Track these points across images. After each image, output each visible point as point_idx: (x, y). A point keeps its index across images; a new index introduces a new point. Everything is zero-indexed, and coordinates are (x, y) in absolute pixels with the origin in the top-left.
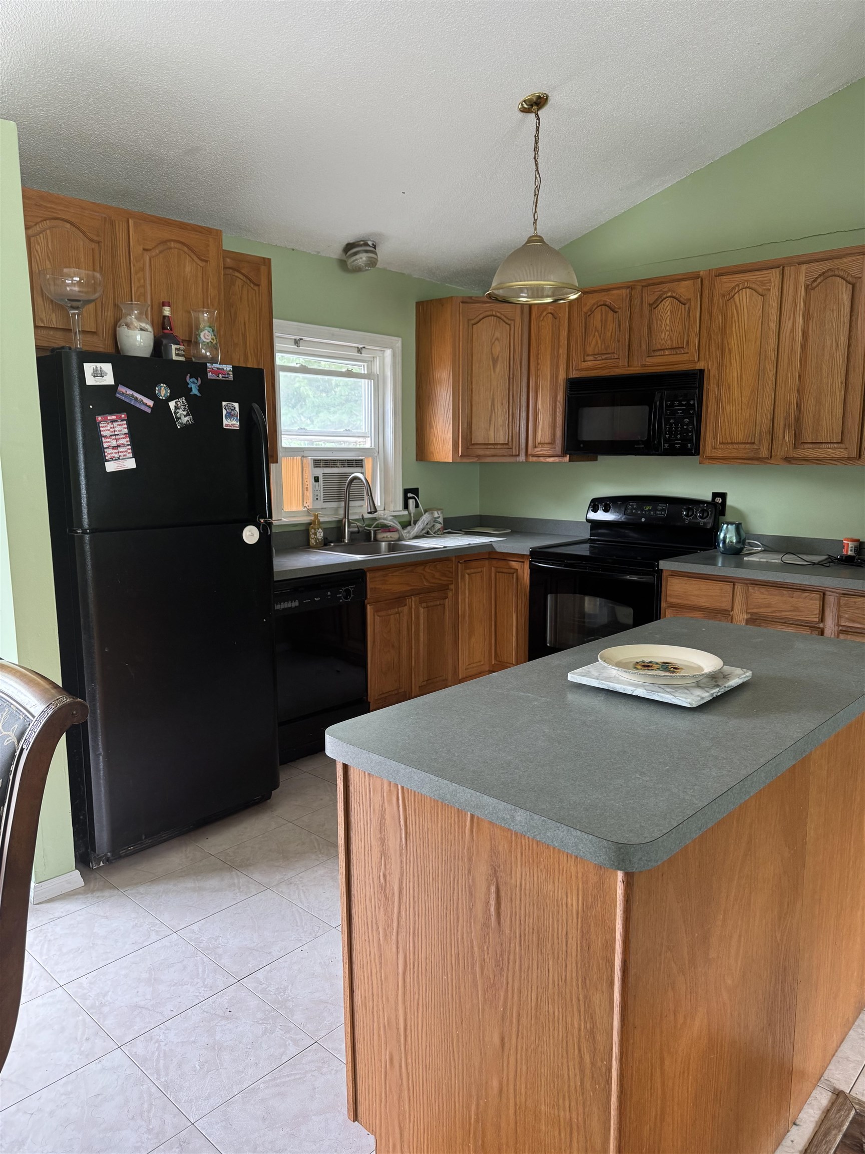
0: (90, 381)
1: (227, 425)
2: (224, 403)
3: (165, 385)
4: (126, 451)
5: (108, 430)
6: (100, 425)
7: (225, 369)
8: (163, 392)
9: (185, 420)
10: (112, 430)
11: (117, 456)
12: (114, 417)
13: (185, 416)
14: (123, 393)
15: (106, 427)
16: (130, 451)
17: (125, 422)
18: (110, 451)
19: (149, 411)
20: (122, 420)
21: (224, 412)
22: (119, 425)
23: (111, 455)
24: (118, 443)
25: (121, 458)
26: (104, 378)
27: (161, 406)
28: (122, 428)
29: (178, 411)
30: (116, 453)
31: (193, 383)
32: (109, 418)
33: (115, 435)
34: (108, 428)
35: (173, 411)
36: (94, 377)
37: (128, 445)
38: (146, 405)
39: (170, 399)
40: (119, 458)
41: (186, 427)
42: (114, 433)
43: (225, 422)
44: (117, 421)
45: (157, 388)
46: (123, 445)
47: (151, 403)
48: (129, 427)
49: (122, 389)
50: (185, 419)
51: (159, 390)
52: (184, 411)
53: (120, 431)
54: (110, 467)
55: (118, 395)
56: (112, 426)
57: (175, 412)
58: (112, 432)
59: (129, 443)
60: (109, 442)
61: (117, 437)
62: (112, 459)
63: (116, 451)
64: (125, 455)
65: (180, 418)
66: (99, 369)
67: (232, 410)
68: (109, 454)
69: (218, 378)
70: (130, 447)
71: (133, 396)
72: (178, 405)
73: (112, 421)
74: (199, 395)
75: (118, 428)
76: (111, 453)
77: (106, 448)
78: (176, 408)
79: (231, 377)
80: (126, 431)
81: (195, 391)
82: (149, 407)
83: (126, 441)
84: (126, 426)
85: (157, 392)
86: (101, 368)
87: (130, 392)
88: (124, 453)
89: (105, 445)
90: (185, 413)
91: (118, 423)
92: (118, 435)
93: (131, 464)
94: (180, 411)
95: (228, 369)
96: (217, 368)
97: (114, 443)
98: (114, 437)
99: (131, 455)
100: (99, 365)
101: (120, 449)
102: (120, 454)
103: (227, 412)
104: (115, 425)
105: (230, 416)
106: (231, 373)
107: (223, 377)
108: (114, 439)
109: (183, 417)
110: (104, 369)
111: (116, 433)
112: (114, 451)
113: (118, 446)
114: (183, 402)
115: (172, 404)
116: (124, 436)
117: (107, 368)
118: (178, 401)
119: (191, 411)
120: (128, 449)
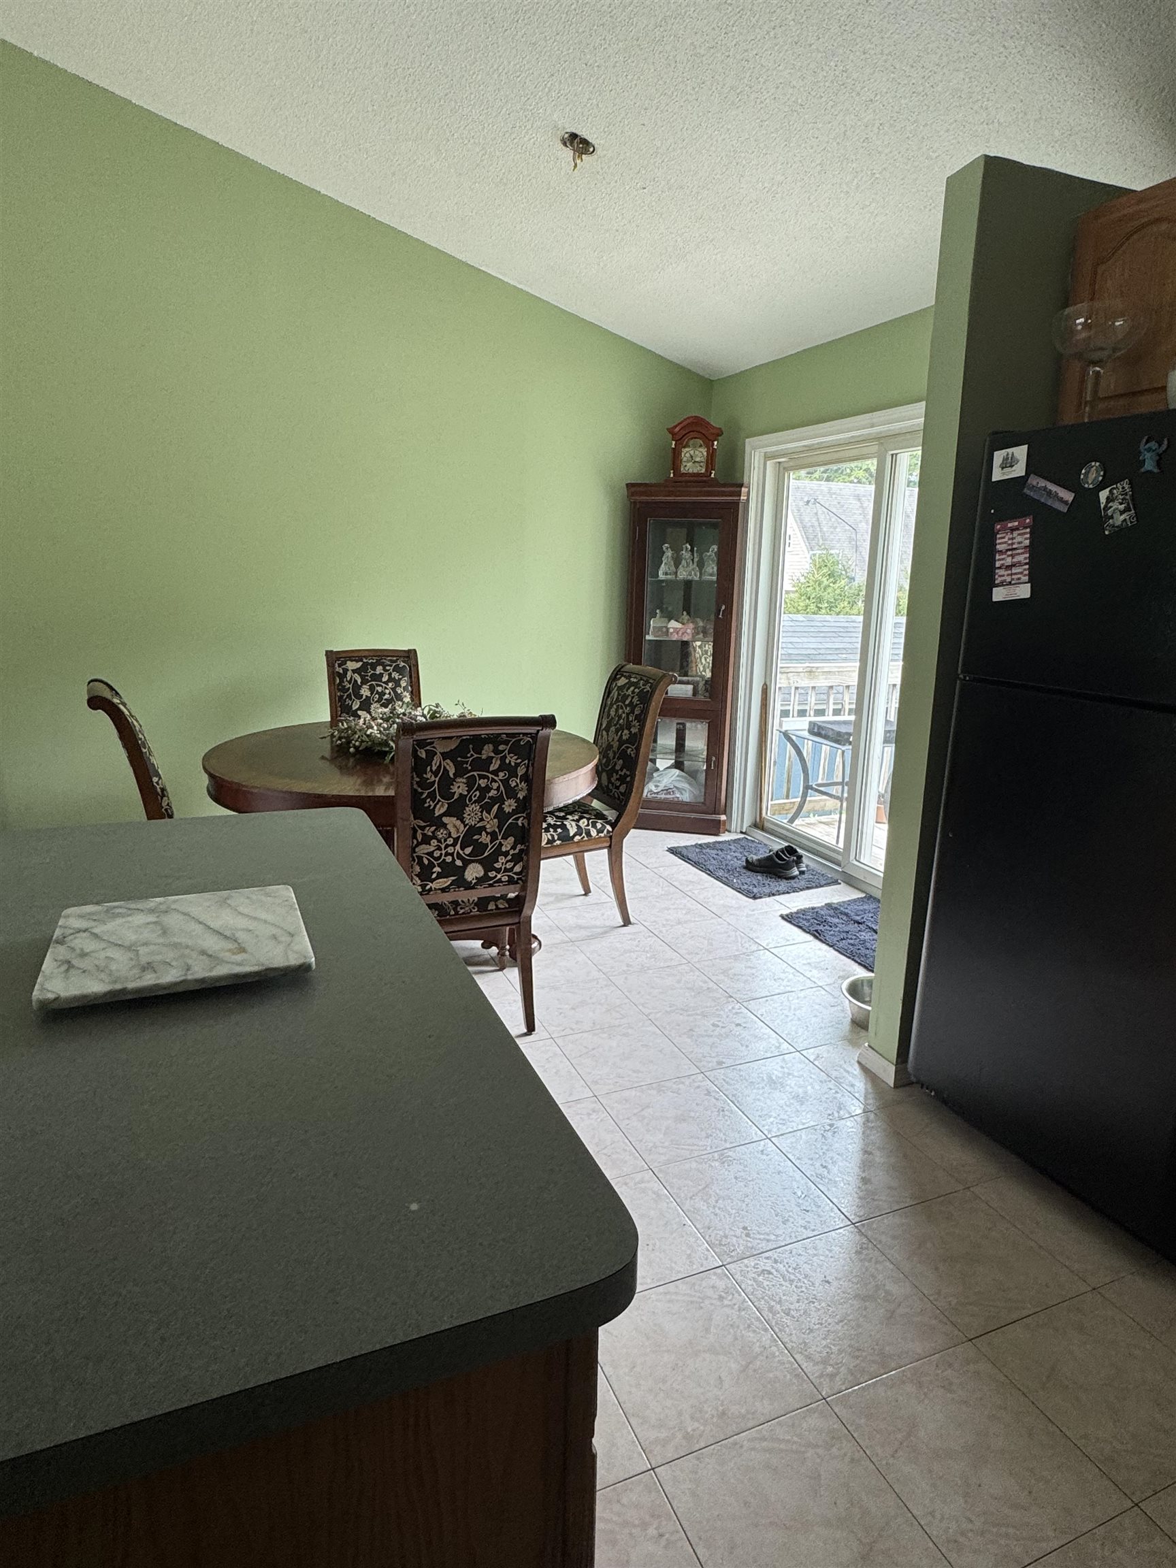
0: (998, 475)
3: (1097, 464)
4: (1021, 573)
5: (1005, 543)
6: (998, 536)
8: (1092, 476)
9: (1119, 519)
10: (1010, 542)
11: (1008, 579)
12: (1016, 524)
13: (1122, 513)
14: (1033, 486)
15: (1004, 538)
16: (1027, 572)
17: (1028, 530)
18: (1001, 572)
19: (1064, 509)
20: (1026, 528)
22: (1019, 535)
23: (1002, 578)
24: (1014, 560)
25: (1013, 582)
26: (1014, 468)
27: (1086, 498)
28: (1022, 539)
29: (1110, 504)
30: (1008, 575)
31: (1149, 450)
32: (1010, 525)
33: (1012, 549)
34: (1006, 540)
35: (1102, 506)
36: (1003, 468)
37: (1026, 564)
38: (1061, 500)
39: (1101, 486)
40: (1010, 582)
41: (1121, 530)
42: (1010, 547)
44: (1018, 529)
45: (1083, 471)
46: (1019, 564)
47: (1068, 496)
48: (1032, 539)
49: (1034, 481)
50: (1120, 517)
51: (1086, 474)
52: (1121, 504)
53: (1019, 543)
54: (999, 595)
55: (1025, 490)
56: (1011, 536)
57: (1106, 506)
58: (1009, 545)
59: (1027, 561)
60: (1003, 559)
61: (1014, 552)
62: (1002, 584)
63: (1009, 572)
64: (1019, 579)
65: (1112, 517)
66: (1010, 456)
68: (1000, 576)
70: (1027, 567)
71: (1045, 488)
72: (1113, 494)
73: (1013, 530)
74: (1156, 470)
75: (1019, 539)
76: (1003, 576)
77: (998, 568)
78: (1109, 500)
80: (1027, 542)
81: (1149, 465)
82: (1066, 503)
83: (1023, 558)
84: (1028, 536)
85: (1082, 477)
86: (1013, 454)
87: (1042, 483)
88: (1019, 576)
89: (998, 564)
90: (1122, 507)
91: (1019, 532)
92: (1015, 549)
93: (1024, 591)
94: (1115, 505)
97: (1009, 561)
98: (1009, 553)
99: (1026, 578)
100: (1010, 450)
101: (1015, 570)
102: (1013, 577)
104: (1014, 536)
108: (1009, 556)
109: (1117, 515)
110: (1016, 455)
111: (1014, 546)
112: (1006, 573)
113: (1013, 565)
114: (1123, 488)
115: (1103, 495)
116: (1023, 551)
117: (1021, 452)
118: (1114, 488)
119: (1135, 503)
120: (1025, 570)
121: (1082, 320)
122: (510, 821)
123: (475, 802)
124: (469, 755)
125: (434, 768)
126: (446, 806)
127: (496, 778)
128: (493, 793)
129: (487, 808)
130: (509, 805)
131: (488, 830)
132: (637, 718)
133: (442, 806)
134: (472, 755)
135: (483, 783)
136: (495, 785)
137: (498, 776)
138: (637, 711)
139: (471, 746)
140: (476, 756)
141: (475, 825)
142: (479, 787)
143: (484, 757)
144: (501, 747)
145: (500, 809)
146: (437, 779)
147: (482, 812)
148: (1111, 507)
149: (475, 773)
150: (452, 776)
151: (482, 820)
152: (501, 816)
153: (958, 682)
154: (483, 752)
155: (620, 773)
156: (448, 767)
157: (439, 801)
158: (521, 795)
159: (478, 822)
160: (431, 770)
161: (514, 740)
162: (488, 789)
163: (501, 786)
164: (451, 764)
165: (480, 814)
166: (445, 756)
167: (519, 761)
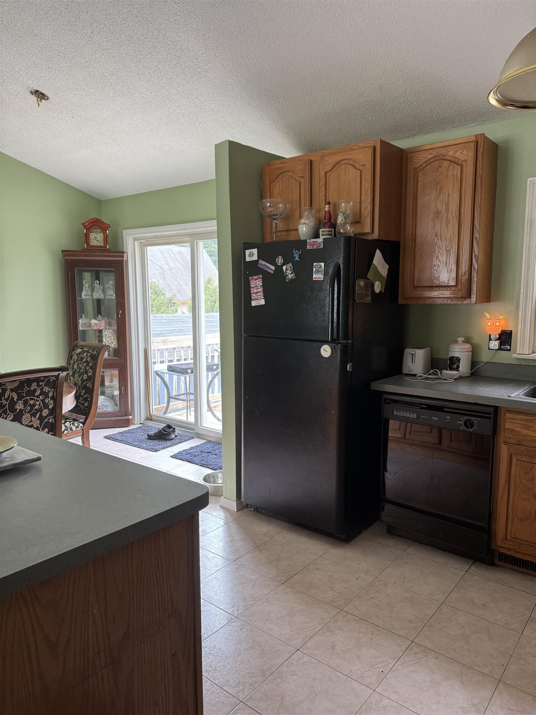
0: (248, 259)
1: (315, 278)
2: (315, 264)
3: (281, 257)
4: (261, 295)
5: (254, 284)
6: (251, 282)
7: (318, 241)
8: (280, 261)
9: (290, 276)
10: (255, 284)
11: (256, 297)
12: (257, 277)
13: (291, 274)
14: (261, 264)
15: (253, 282)
16: (263, 295)
17: (261, 280)
19: (272, 272)
20: (260, 279)
21: (314, 269)
22: (258, 281)
23: (254, 297)
24: (257, 291)
25: (258, 299)
26: (253, 257)
27: (279, 269)
28: (259, 283)
29: (287, 271)
30: (256, 296)
31: (296, 253)
32: (254, 278)
33: (256, 287)
34: (254, 283)
35: (284, 272)
36: (249, 257)
37: (262, 292)
38: (271, 269)
39: (283, 264)
40: (257, 299)
41: (291, 280)
42: (256, 286)
43: (314, 276)
44: (258, 279)
45: (277, 259)
46: (260, 292)
47: (273, 268)
48: (263, 283)
49: (261, 262)
50: (290, 275)
51: (278, 260)
52: (290, 271)
53: (259, 284)
54: (254, 303)
55: (258, 265)
56: (255, 282)
57: (285, 272)
58: (255, 285)
59: (262, 291)
60: (254, 290)
61: (257, 288)
62: (254, 299)
63: (257, 295)
64: (260, 297)
65: (288, 276)
66: (251, 252)
67: (319, 268)
68: (253, 296)
69: (313, 248)
70: (262, 293)
71: (265, 265)
73: (256, 279)
74: (299, 260)
75: (258, 283)
76: (254, 296)
77: (252, 293)
78: (286, 269)
79: (322, 246)
80: (261, 284)
81: (297, 259)
82: (273, 270)
83: (261, 290)
84: (261, 282)
87: (264, 263)
89: (252, 292)
90: (291, 272)
91: (258, 280)
92: (258, 286)
93: (262, 302)
94: (288, 271)
95: (320, 241)
96: (313, 242)
97: (256, 291)
98: (256, 288)
99: (263, 297)
100: (251, 250)
101: (258, 294)
102: (258, 297)
103: (316, 269)
104: (256, 282)
105: (318, 272)
106: (322, 243)
107: (316, 247)
108: (256, 289)
109: (289, 275)
110: (253, 252)
111: (257, 286)
112: (256, 295)
113: (257, 292)
114: (290, 266)
115: (284, 268)
116: (260, 287)
117: (255, 251)
118: (287, 266)
119: (294, 271)
120: (262, 294)
121: (269, 204)
122: (46, 420)
123: (28, 412)
124: (24, 389)
125: (6, 397)
126: (13, 416)
127: (38, 399)
128: (37, 407)
129: (34, 415)
130: (45, 412)
131: (34, 426)
132: (91, 368)
133: (10, 416)
134: (26, 389)
135: (32, 402)
136: (38, 403)
137: (39, 398)
138: (91, 364)
139: (25, 384)
140: (28, 389)
141: (28, 424)
142: (30, 405)
143: (32, 389)
144: (41, 384)
145: (41, 415)
146: (8, 403)
147: (31, 417)
148: (287, 272)
149: (28, 398)
150: (16, 400)
151: (31, 421)
152: (41, 418)
153: (243, 337)
154: (32, 387)
155: (84, 396)
156: (13, 396)
157: (9, 414)
158: (51, 407)
159: (29, 423)
160: (4, 398)
161: (47, 379)
162: (34, 405)
163: (41, 403)
164: (15, 394)
165: (30, 418)
166: (12, 390)
167: (50, 389)
